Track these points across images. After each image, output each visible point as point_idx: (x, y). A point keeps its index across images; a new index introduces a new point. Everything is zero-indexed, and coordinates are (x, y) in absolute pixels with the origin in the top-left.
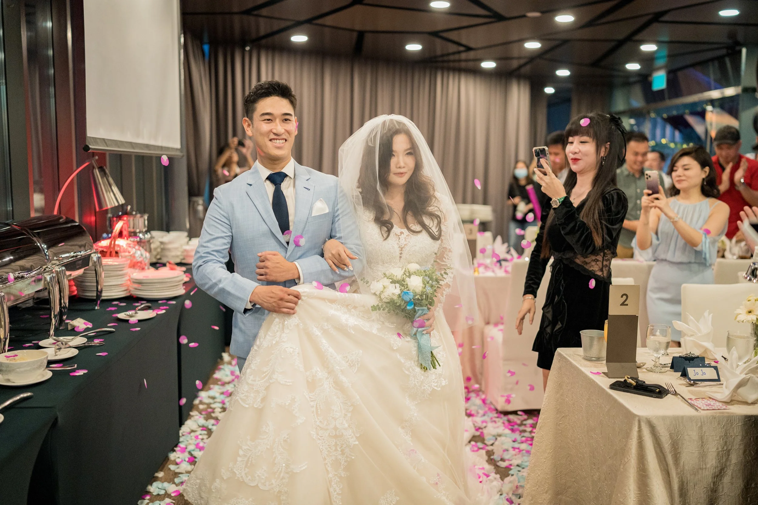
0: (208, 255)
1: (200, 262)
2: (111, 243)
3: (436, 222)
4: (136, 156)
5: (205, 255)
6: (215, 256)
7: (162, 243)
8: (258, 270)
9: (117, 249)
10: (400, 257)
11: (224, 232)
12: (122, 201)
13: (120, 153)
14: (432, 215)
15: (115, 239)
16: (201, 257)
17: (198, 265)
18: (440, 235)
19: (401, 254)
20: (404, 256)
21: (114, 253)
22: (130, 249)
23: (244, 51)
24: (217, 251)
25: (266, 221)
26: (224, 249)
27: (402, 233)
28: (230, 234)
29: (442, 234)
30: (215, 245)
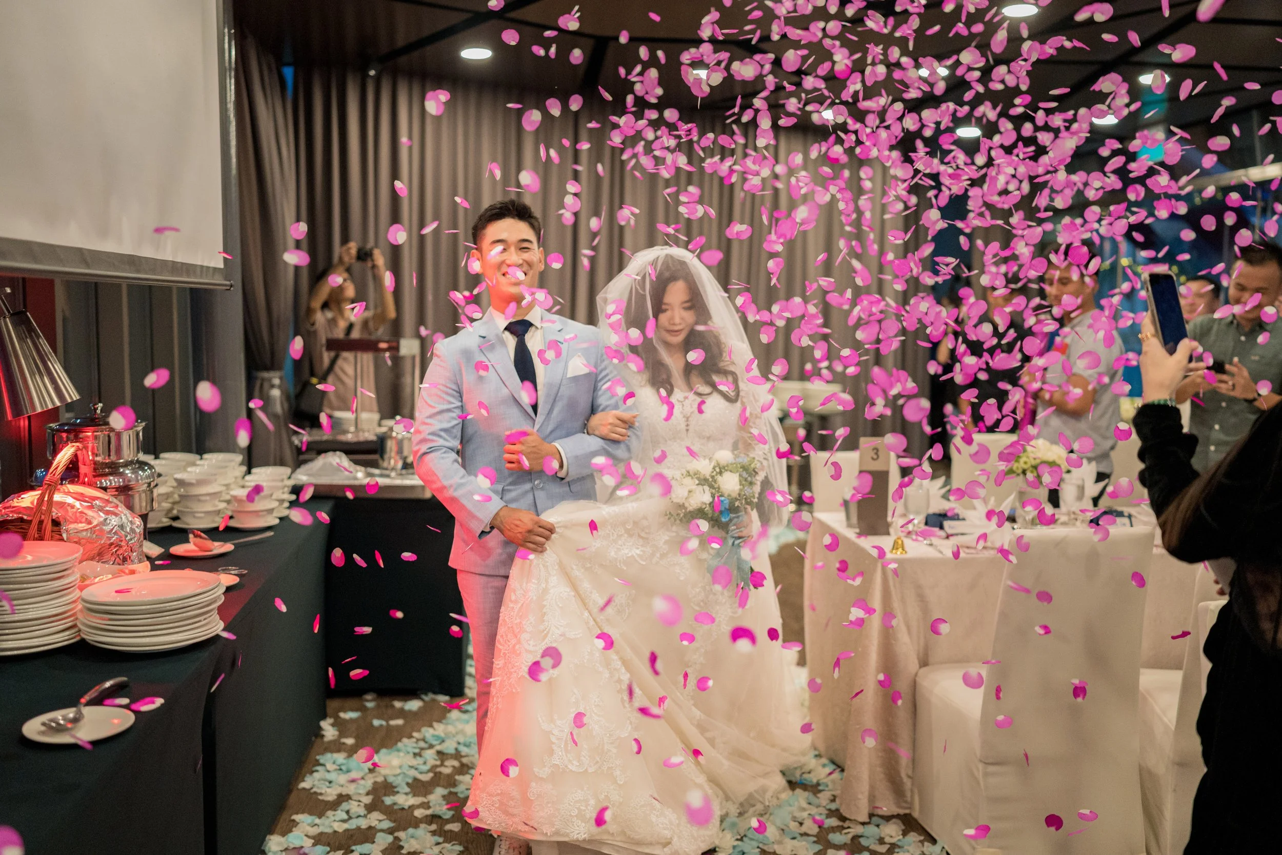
0: (435, 438)
1: (424, 448)
2: (41, 500)
3: (730, 379)
4: (130, 287)
5: (430, 437)
6: (445, 439)
7: (181, 483)
8: (507, 456)
9: (55, 513)
10: (687, 430)
11: (451, 403)
12: (72, 394)
13: (95, 280)
14: (725, 373)
15: (52, 488)
16: (424, 441)
17: (422, 451)
18: (738, 395)
19: (687, 425)
20: (691, 428)
21: (49, 526)
22: (90, 513)
23: (364, 77)
24: (445, 430)
25: (507, 383)
26: (453, 427)
27: (686, 398)
28: (460, 404)
29: (741, 394)
30: (441, 421)
